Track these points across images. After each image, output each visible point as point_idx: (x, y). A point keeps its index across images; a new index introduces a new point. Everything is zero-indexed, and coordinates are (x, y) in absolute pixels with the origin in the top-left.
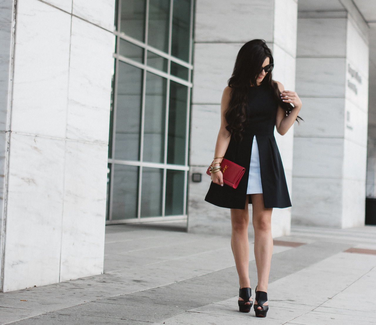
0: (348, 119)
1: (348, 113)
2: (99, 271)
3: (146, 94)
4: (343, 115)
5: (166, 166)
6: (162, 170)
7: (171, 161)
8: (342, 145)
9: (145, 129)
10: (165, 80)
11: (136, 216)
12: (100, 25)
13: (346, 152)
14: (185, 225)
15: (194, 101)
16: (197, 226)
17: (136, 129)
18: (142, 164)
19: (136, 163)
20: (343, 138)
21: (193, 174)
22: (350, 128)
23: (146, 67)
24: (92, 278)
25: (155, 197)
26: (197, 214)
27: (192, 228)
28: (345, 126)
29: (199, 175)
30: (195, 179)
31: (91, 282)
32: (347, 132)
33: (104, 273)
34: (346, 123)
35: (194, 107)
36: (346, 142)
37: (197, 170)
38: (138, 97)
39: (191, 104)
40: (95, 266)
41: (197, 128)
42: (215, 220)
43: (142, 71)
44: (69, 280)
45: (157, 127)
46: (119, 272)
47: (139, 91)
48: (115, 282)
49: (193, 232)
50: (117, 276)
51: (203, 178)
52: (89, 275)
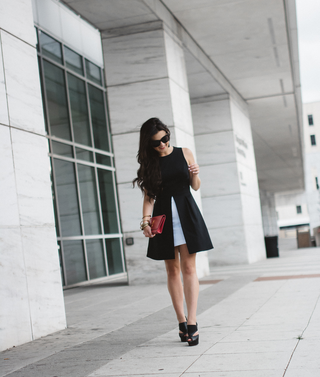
0: (242, 178)
1: (241, 173)
2: (63, 327)
3: (80, 182)
4: (237, 176)
5: (104, 236)
6: (101, 240)
7: (107, 232)
8: (239, 199)
9: (83, 209)
10: (93, 168)
11: (87, 279)
12: (33, 132)
14: (126, 281)
15: (119, 181)
16: (136, 279)
17: (76, 211)
18: (85, 237)
19: (80, 238)
20: (239, 193)
21: (127, 239)
22: (244, 185)
23: (76, 161)
24: (58, 333)
25: (99, 262)
26: (134, 270)
27: (132, 281)
28: (240, 184)
29: (131, 239)
30: (129, 242)
31: (59, 336)
32: (242, 189)
33: (68, 328)
34: (240, 181)
35: (119, 186)
36: (243, 197)
37: (129, 235)
38: (74, 185)
39: (117, 184)
40: (59, 323)
41: (124, 202)
42: (149, 272)
43: (74, 163)
44: (40, 337)
45: (92, 206)
46: (79, 325)
47: (73, 180)
48: (77, 333)
49: (133, 285)
50: (78, 328)
51: (135, 241)
52: (56, 331)
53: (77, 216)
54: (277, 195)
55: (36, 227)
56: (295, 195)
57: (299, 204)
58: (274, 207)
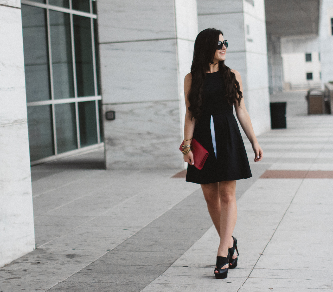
0: (248, 33)
1: (248, 26)
2: (31, 248)
4: (244, 29)
5: (77, 100)
8: (244, 58)
11: (54, 154)
13: (249, 65)
15: (101, 40)
16: (115, 163)
18: (54, 102)
19: (48, 102)
20: (245, 51)
21: (107, 113)
22: (250, 40)
23: (48, 7)
24: (25, 258)
26: (114, 151)
27: (111, 164)
28: (246, 40)
30: (109, 117)
31: (27, 266)
32: (249, 46)
33: (36, 249)
34: (247, 36)
35: (102, 47)
36: (248, 55)
37: (110, 108)
39: (97, 44)
40: (27, 244)
41: (105, 67)
42: (132, 155)
43: (45, 10)
44: (3, 265)
46: (51, 244)
48: (49, 261)
50: (50, 251)
51: (117, 115)
52: (22, 255)
53: (45, 67)
54: (283, 40)
55: (4, 126)
56: (307, 40)
57: (309, 52)
58: (280, 53)
